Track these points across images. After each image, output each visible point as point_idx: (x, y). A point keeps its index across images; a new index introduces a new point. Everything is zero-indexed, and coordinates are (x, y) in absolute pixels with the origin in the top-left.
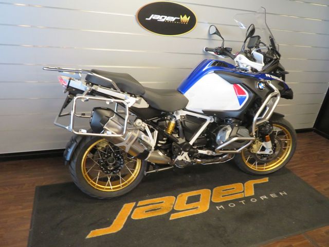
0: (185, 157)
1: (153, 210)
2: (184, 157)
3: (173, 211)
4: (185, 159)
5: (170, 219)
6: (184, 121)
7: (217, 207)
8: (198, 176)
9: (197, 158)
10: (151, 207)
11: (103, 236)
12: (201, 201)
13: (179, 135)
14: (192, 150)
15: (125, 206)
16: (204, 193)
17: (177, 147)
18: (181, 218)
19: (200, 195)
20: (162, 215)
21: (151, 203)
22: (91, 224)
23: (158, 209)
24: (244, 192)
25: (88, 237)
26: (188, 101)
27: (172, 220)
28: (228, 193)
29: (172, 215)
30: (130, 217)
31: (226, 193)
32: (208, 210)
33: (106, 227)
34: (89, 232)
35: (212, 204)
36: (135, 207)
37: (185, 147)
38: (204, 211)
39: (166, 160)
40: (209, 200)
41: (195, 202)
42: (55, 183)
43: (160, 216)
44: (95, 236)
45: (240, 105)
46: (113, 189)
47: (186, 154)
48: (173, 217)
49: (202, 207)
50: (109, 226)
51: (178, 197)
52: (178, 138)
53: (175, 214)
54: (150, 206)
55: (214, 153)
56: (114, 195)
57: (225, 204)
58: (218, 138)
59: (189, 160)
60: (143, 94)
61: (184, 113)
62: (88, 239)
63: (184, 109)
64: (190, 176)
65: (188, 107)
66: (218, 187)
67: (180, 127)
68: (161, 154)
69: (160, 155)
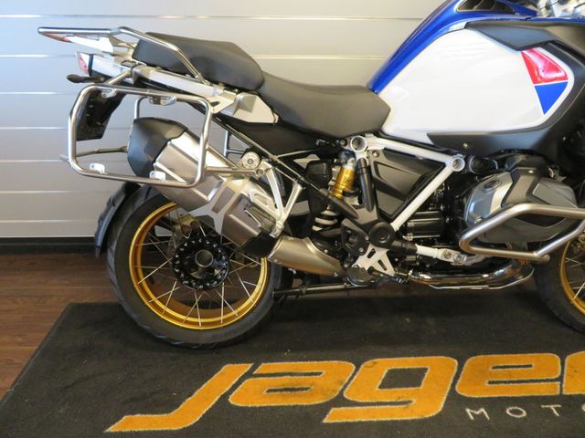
0: (380, 262)
1: (286, 390)
2: (374, 260)
3: (340, 401)
4: (379, 268)
5: (325, 421)
6: (376, 163)
7: (468, 411)
8: (431, 321)
9: (417, 270)
10: (286, 380)
11: (145, 432)
12: (421, 388)
13: (360, 202)
14: (396, 243)
15: (227, 368)
16: (438, 367)
17: (354, 233)
18: (354, 424)
19: (426, 370)
20: (307, 406)
21: (290, 371)
22: (133, 400)
23: (302, 389)
24: (560, 379)
25: (111, 429)
26: (390, 110)
27: (328, 424)
28: (510, 376)
29: (333, 410)
30: (225, 397)
31: (502, 375)
32: (439, 415)
33: (163, 413)
34: (119, 418)
35: (455, 400)
36: (249, 375)
37: (378, 234)
38: (427, 416)
39: (329, 265)
40: (449, 388)
41: (407, 386)
42: (107, 301)
43: (301, 407)
44: (127, 430)
45: (545, 111)
46: (203, 324)
47: (381, 254)
48: (335, 416)
49: (424, 403)
50: (168, 411)
51: (362, 366)
52: (357, 207)
53: (342, 408)
54: (285, 377)
55: (465, 258)
56: (203, 340)
57: (495, 404)
58: (471, 207)
59: (390, 271)
60: (260, 85)
61: (380, 144)
62: (110, 434)
63: (378, 133)
64: (408, 320)
65: (388, 128)
66: (480, 357)
67: (365, 180)
68: (312, 248)
69: (310, 252)
